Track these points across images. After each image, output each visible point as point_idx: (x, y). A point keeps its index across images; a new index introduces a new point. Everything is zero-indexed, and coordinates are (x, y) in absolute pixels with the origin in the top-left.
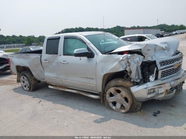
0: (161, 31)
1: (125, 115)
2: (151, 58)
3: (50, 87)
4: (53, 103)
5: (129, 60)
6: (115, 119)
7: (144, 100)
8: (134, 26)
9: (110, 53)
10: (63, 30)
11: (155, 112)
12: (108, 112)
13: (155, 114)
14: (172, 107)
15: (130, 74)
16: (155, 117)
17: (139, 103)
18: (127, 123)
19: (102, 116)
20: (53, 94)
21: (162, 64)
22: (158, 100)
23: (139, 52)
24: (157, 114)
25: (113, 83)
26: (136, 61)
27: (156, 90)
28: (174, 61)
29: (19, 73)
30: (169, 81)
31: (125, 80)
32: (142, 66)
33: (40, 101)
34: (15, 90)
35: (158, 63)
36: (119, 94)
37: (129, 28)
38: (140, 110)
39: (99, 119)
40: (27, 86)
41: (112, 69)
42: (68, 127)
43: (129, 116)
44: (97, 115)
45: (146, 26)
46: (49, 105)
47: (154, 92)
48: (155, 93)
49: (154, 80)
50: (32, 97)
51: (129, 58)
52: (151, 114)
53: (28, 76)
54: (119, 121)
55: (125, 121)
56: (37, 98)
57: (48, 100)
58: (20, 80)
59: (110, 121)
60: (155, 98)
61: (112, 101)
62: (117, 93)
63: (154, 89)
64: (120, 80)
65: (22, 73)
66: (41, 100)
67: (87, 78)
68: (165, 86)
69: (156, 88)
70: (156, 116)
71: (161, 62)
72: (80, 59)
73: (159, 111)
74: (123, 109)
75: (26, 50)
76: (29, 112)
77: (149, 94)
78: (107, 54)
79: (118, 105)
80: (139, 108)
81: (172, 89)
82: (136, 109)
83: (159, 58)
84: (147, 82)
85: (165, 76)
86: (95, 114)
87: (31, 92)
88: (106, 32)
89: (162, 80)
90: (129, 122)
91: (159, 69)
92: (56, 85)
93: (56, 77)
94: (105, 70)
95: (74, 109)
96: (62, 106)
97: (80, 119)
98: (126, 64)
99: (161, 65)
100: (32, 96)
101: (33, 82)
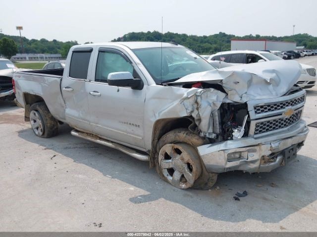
0: (297, 46)
1: (186, 192)
2: (240, 98)
3: (73, 133)
4: (74, 161)
5: (199, 100)
6: (166, 198)
7: (221, 171)
8: (251, 35)
9: (170, 83)
10: (126, 35)
11: (239, 192)
12: (159, 185)
13: (237, 197)
14: (272, 186)
15: (199, 124)
16: (236, 201)
17: (211, 175)
18: (184, 207)
19: (147, 191)
20: (79, 146)
21: (259, 110)
22: (247, 173)
23: (217, 86)
24: (242, 196)
25: (171, 136)
26: (211, 102)
27: (245, 155)
28: (284, 105)
29: (29, 105)
30: (269, 140)
31: (190, 133)
32: (222, 111)
33: (55, 156)
34: (21, 133)
35: (250, 108)
36: (178, 157)
37: (240, 37)
38: (214, 187)
39: (140, 196)
40: (40, 129)
41: (169, 112)
42: (84, 205)
43: (191, 196)
44: (139, 189)
45: (271, 36)
46: (66, 164)
47: (240, 158)
48: (241, 160)
49: (243, 137)
50: (44, 148)
51: (198, 96)
52: (230, 195)
53: (41, 111)
54: (173, 203)
55: (182, 203)
56: (51, 150)
57: (67, 155)
58: (29, 118)
59: (157, 201)
60: (241, 168)
61: (167, 167)
62: (176, 154)
63: (241, 152)
64: (183, 132)
65: (32, 106)
66: (57, 153)
67: (130, 124)
68: (260, 149)
69: (243, 152)
70: (239, 200)
71: (258, 106)
72: (118, 91)
73: (245, 191)
74: (184, 182)
75: (54, 66)
76: (30, 174)
77: (229, 160)
78: (165, 85)
79: (177, 175)
80: (211, 184)
81: (273, 155)
82: (206, 184)
83: (255, 97)
84: (227, 140)
85: (264, 132)
86: (137, 187)
87: (46, 139)
88: (177, 45)
89: (256, 138)
90: (188, 207)
91: (252, 118)
92: (82, 130)
93: (82, 119)
94: (159, 114)
95: (105, 175)
96: (88, 168)
97: (108, 194)
98: (192, 105)
99: (256, 112)
100: (45, 146)
101: (49, 123)
